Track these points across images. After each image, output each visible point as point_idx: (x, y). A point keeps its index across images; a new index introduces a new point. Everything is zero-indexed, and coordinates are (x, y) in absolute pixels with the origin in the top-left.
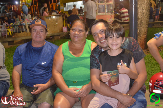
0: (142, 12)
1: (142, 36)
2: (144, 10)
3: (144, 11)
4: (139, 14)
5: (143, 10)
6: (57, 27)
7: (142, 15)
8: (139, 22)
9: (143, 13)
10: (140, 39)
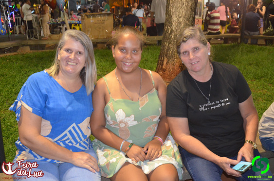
0: (179, 20)
1: (176, 59)
2: (182, 18)
3: (181, 20)
4: (174, 24)
5: (180, 17)
6: (103, 30)
7: (177, 26)
8: (172, 37)
9: (180, 23)
10: (173, 65)
